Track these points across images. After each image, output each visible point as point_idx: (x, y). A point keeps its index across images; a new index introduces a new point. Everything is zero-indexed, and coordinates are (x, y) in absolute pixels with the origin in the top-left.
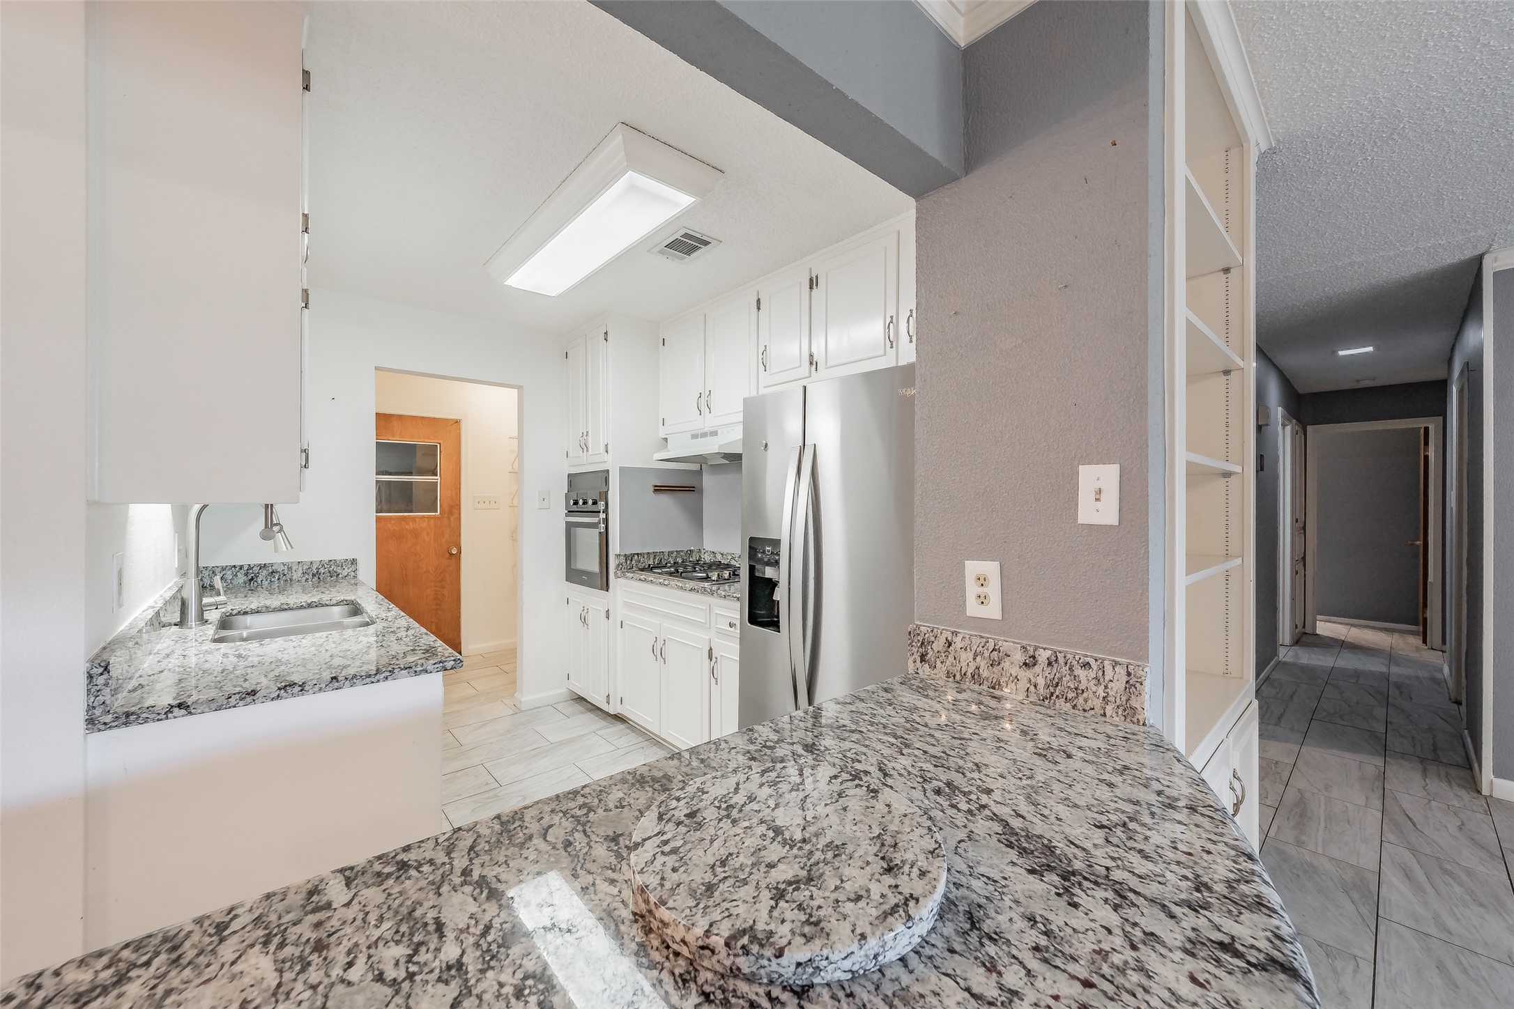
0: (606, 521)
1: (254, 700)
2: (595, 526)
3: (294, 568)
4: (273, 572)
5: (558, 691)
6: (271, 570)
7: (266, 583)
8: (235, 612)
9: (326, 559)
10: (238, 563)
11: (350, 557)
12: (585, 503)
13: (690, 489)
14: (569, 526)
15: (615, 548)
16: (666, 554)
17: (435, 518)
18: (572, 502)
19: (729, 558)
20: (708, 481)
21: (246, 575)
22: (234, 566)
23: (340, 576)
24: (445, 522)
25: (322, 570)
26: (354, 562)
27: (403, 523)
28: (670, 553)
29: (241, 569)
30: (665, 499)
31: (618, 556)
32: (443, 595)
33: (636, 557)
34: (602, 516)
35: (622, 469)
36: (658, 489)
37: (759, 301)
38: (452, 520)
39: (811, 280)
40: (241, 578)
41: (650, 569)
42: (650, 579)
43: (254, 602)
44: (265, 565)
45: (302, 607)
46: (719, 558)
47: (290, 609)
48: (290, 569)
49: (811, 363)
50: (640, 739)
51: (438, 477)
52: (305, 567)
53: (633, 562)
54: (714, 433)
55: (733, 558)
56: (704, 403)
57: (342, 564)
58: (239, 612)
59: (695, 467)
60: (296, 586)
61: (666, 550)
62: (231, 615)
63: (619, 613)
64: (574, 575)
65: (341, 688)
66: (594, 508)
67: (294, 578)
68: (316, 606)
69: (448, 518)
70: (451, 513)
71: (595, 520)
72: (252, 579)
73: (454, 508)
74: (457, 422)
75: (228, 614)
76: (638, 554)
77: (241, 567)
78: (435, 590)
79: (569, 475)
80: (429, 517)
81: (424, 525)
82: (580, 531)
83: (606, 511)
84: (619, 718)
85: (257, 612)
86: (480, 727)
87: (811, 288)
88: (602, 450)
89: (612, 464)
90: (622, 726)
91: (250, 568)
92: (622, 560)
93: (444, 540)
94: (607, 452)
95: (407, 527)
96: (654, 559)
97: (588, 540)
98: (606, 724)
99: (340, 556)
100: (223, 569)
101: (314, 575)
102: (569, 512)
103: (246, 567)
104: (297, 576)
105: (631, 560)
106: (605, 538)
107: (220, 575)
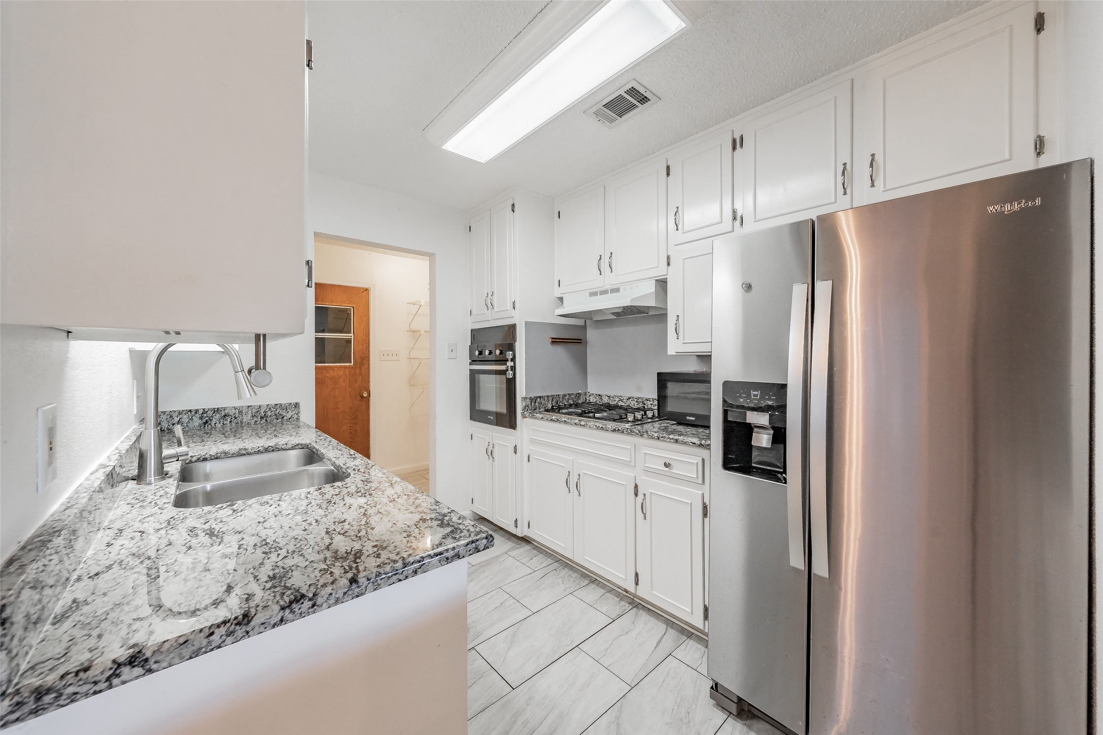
0: (513, 368)
2: (503, 373)
3: (244, 412)
4: (225, 416)
6: (223, 414)
7: (218, 425)
8: (194, 459)
9: (273, 403)
10: (193, 408)
11: (293, 401)
12: (491, 353)
13: (579, 341)
14: (473, 374)
15: (521, 391)
16: (561, 397)
17: (349, 367)
18: (477, 353)
19: (617, 400)
20: (591, 335)
21: (201, 418)
22: (190, 411)
23: (285, 418)
24: (358, 371)
25: (269, 414)
26: (297, 405)
27: (324, 371)
28: (564, 396)
29: (196, 413)
30: (560, 350)
31: (524, 399)
32: (356, 430)
33: (539, 399)
34: (510, 364)
35: (527, 323)
36: (555, 341)
37: (668, 167)
38: (363, 369)
39: (734, 141)
40: (197, 422)
41: (556, 409)
42: (563, 419)
43: (212, 447)
44: (218, 409)
45: (259, 452)
46: (606, 400)
47: (249, 454)
48: (240, 412)
49: (735, 218)
50: (549, 561)
51: (352, 335)
52: (254, 411)
53: (537, 404)
54: (617, 290)
55: (621, 400)
56: (606, 262)
57: (285, 408)
58: (199, 459)
59: (580, 322)
60: (248, 429)
61: (561, 393)
62: (191, 462)
63: (526, 448)
64: (477, 414)
65: (362, 594)
66: (501, 357)
67: (244, 421)
68: (273, 451)
69: (360, 368)
70: (362, 364)
71: (503, 368)
72: (207, 422)
73: (364, 360)
74: (367, 290)
75: (188, 461)
76: (540, 397)
77: (197, 411)
78: (350, 427)
79: (472, 330)
80: (345, 367)
81: (341, 373)
82: (483, 377)
83: (513, 360)
84: (525, 540)
85: (217, 458)
87: (734, 148)
88: (510, 306)
89: (519, 319)
90: (527, 547)
91: (205, 412)
92: (530, 402)
93: (357, 386)
94: (514, 308)
95: (327, 375)
96: (553, 401)
97: (491, 386)
98: (514, 545)
99: (284, 401)
100: (180, 413)
101: (262, 418)
102: (473, 361)
103: (201, 412)
104: (246, 418)
105: (535, 403)
106: (511, 385)
107: (176, 419)
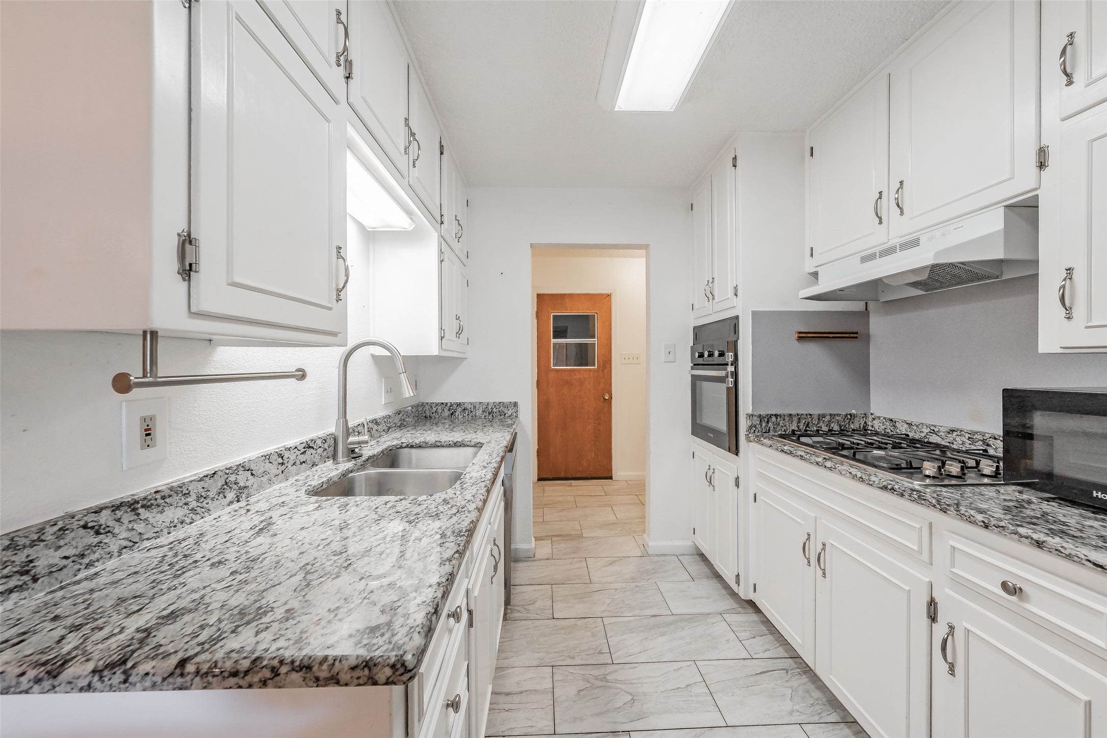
0: (735, 375)
1: (54, 687)
2: (722, 380)
3: (477, 407)
4: (464, 409)
5: (683, 543)
6: (463, 408)
7: (460, 417)
8: (404, 445)
9: (498, 401)
10: (444, 401)
11: (513, 400)
12: (711, 355)
13: (852, 336)
14: (695, 379)
15: (746, 406)
16: (816, 418)
17: (593, 370)
18: (697, 355)
19: (926, 430)
20: (878, 324)
21: (449, 410)
22: (442, 403)
23: (507, 415)
24: (601, 374)
25: (495, 410)
26: (515, 404)
27: (573, 374)
28: (821, 417)
29: (446, 405)
30: (814, 350)
31: (750, 416)
32: (599, 430)
33: (774, 419)
34: (731, 369)
35: (755, 314)
36: (803, 337)
38: (606, 372)
40: (447, 413)
41: (794, 436)
42: (799, 453)
44: (460, 403)
46: (903, 429)
47: (443, 446)
48: (475, 407)
51: (596, 339)
52: (484, 407)
53: (770, 424)
54: (915, 243)
55: (933, 432)
56: (891, 201)
57: (507, 406)
58: (407, 445)
59: (858, 306)
60: (480, 422)
61: (816, 412)
62: (401, 447)
63: (752, 483)
64: (700, 430)
65: (186, 688)
66: (721, 360)
67: (477, 415)
69: (603, 371)
70: (604, 367)
71: (721, 373)
72: (452, 413)
73: (607, 363)
74: (609, 296)
75: (398, 447)
76: (776, 416)
78: (594, 426)
79: (694, 328)
80: (590, 370)
81: (586, 376)
82: (706, 385)
83: (735, 362)
84: (751, 606)
85: (420, 447)
86: (611, 564)
88: (731, 293)
89: (743, 309)
91: (451, 405)
92: (756, 421)
93: (600, 388)
94: (736, 295)
95: (575, 377)
96: (799, 422)
97: (716, 394)
98: (735, 606)
99: (506, 400)
100: (437, 405)
101: (489, 413)
102: (695, 365)
103: (449, 404)
104: (479, 413)
105: (768, 422)
106: (734, 394)
107: (435, 409)
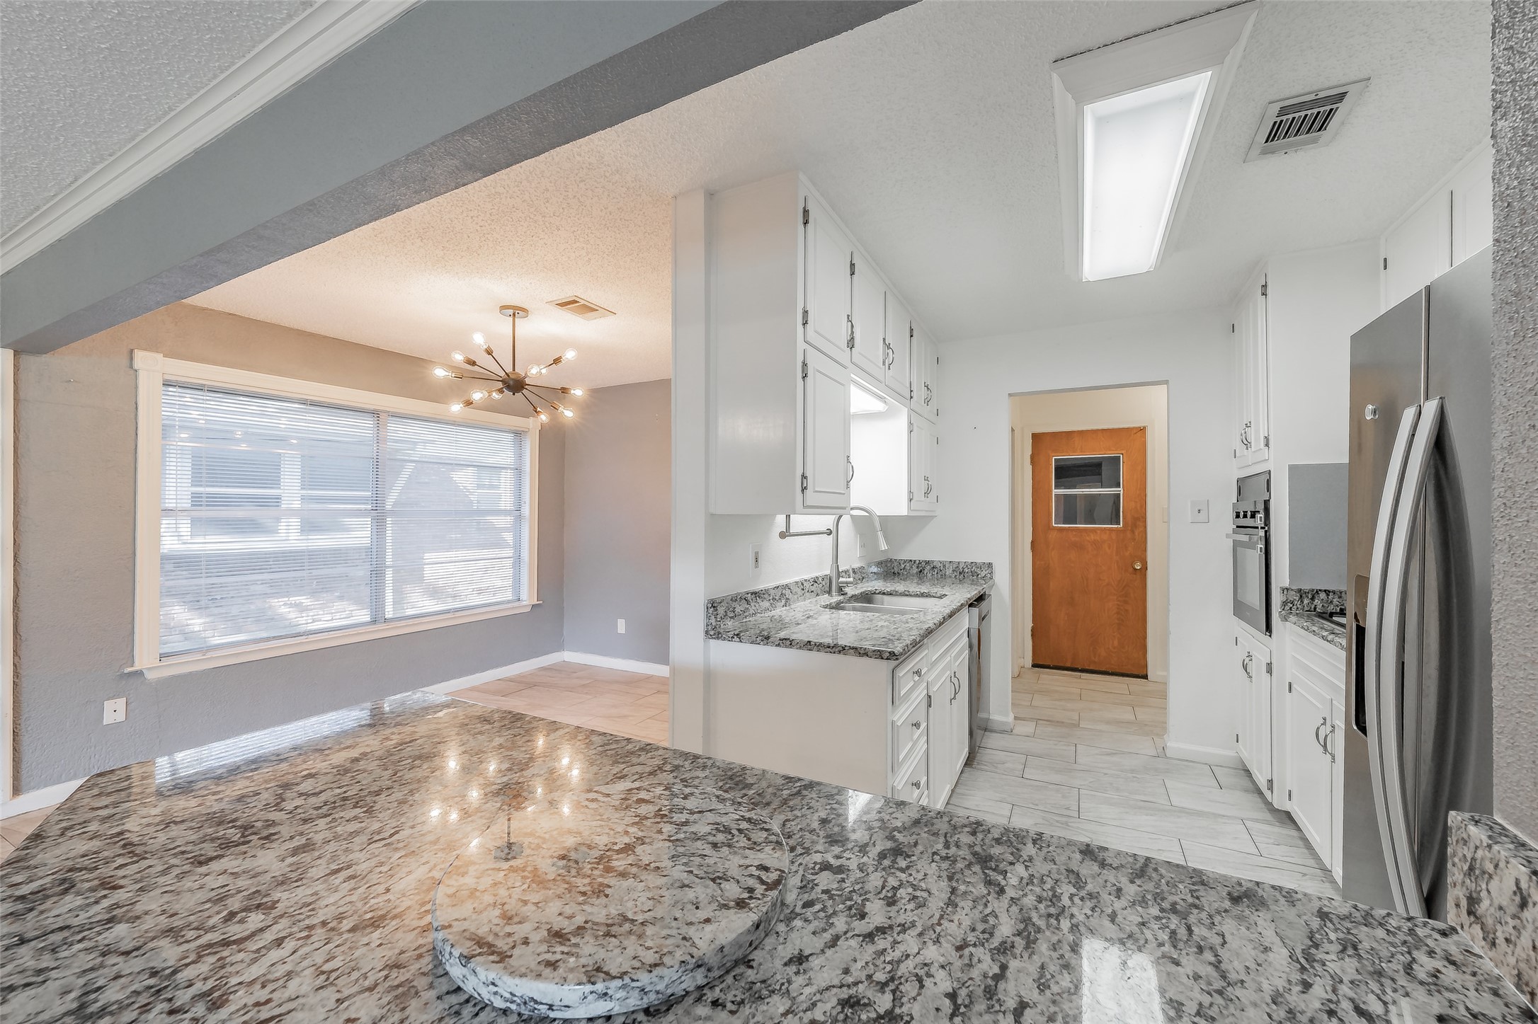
4: (934, 567)
5: (1221, 752)
6: (932, 566)
7: (929, 575)
10: (913, 559)
11: (987, 561)
12: (1245, 516)
14: (1236, 544)
15: (1281, 577)
17: (1117, 530)
18: (1236, 514)
21: (918, 567)
22: (911, 561)
23: (980, 576)
24: (1129, 535)
25: (966, 570)
26: (990, 565)
27: (1082, 534)
29: (915, 563)
31: (1283, 590)
32: (1127, 611)
34: (1261, 533)
35: (1293, 469)
38: (1137, 532)
40: (915, 570)
44: (929, 561)
48: (944, 566)
50: (1312, 862)
51: (1121, 489)
52: (955, 566)
57: (980, 567)
60: (949, 580)
63: (1287, 670)
64: (1243, 611)
66: (1253, 522)
69: (1133, 532)
70: (1135, 526)
72: (921, 571)
73: (1139, 521)
74: (1142, 430)
77: (915, 561)
78: (1118, 605)
79: (1238, 480)
80: (1111, 530)
81: (1105, 537)
82: (1244, 552)
83: (1266, 526)
84: (1287, 818)
86: (1108, 754)
88: (1263, 444)
89: (1278, 465)
90: (1294, 833)
91: (920, 563)
92: (1295, 597)
93: (1127, 554)
94: (1267, 446)
95: (1088, 538)
98: (1271, 819)
99: (979, 560)
100: (905, 561)
101: (960, 573)
102: (1237, 527)
103: (917, 562)
104: (949, 572)
105: (1313, 599)
106: (1264, 563)
107: (903, 566)
